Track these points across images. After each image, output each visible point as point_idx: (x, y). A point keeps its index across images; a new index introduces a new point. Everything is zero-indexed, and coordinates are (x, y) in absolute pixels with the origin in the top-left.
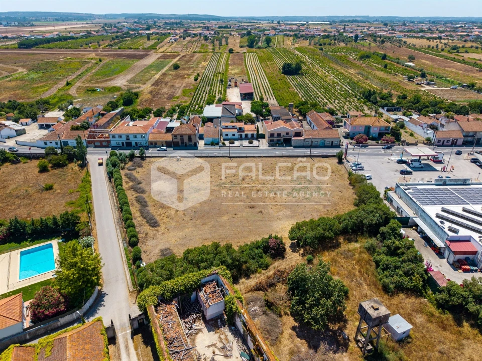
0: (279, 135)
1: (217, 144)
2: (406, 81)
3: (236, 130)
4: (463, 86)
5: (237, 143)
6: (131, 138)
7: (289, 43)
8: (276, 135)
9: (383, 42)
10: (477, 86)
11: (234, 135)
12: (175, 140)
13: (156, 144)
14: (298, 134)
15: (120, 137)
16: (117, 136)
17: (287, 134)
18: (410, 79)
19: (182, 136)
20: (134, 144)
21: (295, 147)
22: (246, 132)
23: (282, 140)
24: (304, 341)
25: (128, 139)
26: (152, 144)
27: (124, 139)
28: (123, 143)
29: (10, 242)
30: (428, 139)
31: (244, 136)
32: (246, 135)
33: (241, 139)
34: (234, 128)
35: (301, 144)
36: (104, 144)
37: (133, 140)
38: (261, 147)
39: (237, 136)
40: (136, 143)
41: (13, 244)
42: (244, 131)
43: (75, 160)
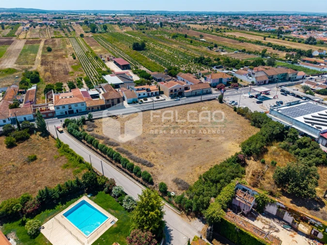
0: (175, 90)
1: (137, 102)
2: (209, 50)
3: (145, 91)
4: (240, 51)
5: (149, 100)
6: (73, 107)
7: (117, 28)
8: (174, 91)
9: (178, 27)
10: (247, 51)
11: (144, 94)
12: (108, 104)
13: (93, 108)
14: (186, 88)
15: (64, 107)
16: (61, 107)
17: (180, 89)
18: (211, 48)
19: (112, 100)
20: (75, 111)
21: (187, 97)
22: (152, 91)
23: (177, 93)
24: (303, 207)
25: (70, 108)
26: (89, 109)
27: (67, 109)
28: (66, 112)
29: (44, 210)
30: (253, 82)
31: (150, 94)
32: (152, 93)
33: (149, 96)
34: (143, 89)
35: (190, 94)
36: (50, 115)
37: (74, 109)
38: (167, 100)
39: (146, 95)
40: (77, 110)
41: (47, 211)
42: (150, 91)
43: (35, 131)
